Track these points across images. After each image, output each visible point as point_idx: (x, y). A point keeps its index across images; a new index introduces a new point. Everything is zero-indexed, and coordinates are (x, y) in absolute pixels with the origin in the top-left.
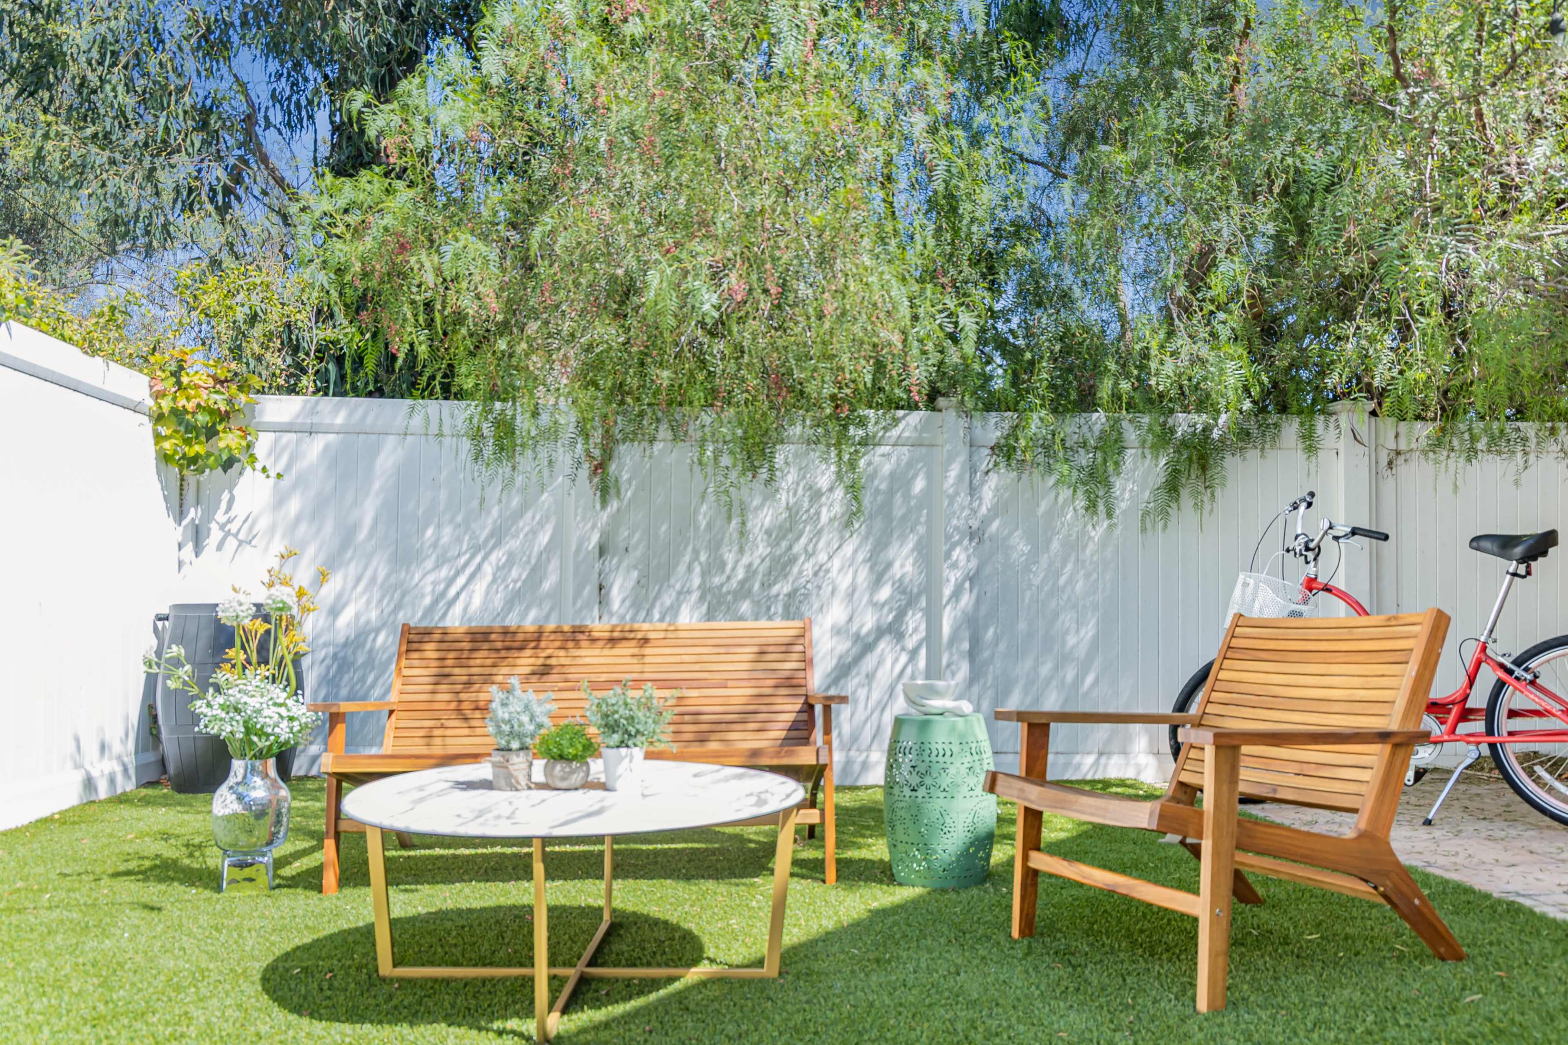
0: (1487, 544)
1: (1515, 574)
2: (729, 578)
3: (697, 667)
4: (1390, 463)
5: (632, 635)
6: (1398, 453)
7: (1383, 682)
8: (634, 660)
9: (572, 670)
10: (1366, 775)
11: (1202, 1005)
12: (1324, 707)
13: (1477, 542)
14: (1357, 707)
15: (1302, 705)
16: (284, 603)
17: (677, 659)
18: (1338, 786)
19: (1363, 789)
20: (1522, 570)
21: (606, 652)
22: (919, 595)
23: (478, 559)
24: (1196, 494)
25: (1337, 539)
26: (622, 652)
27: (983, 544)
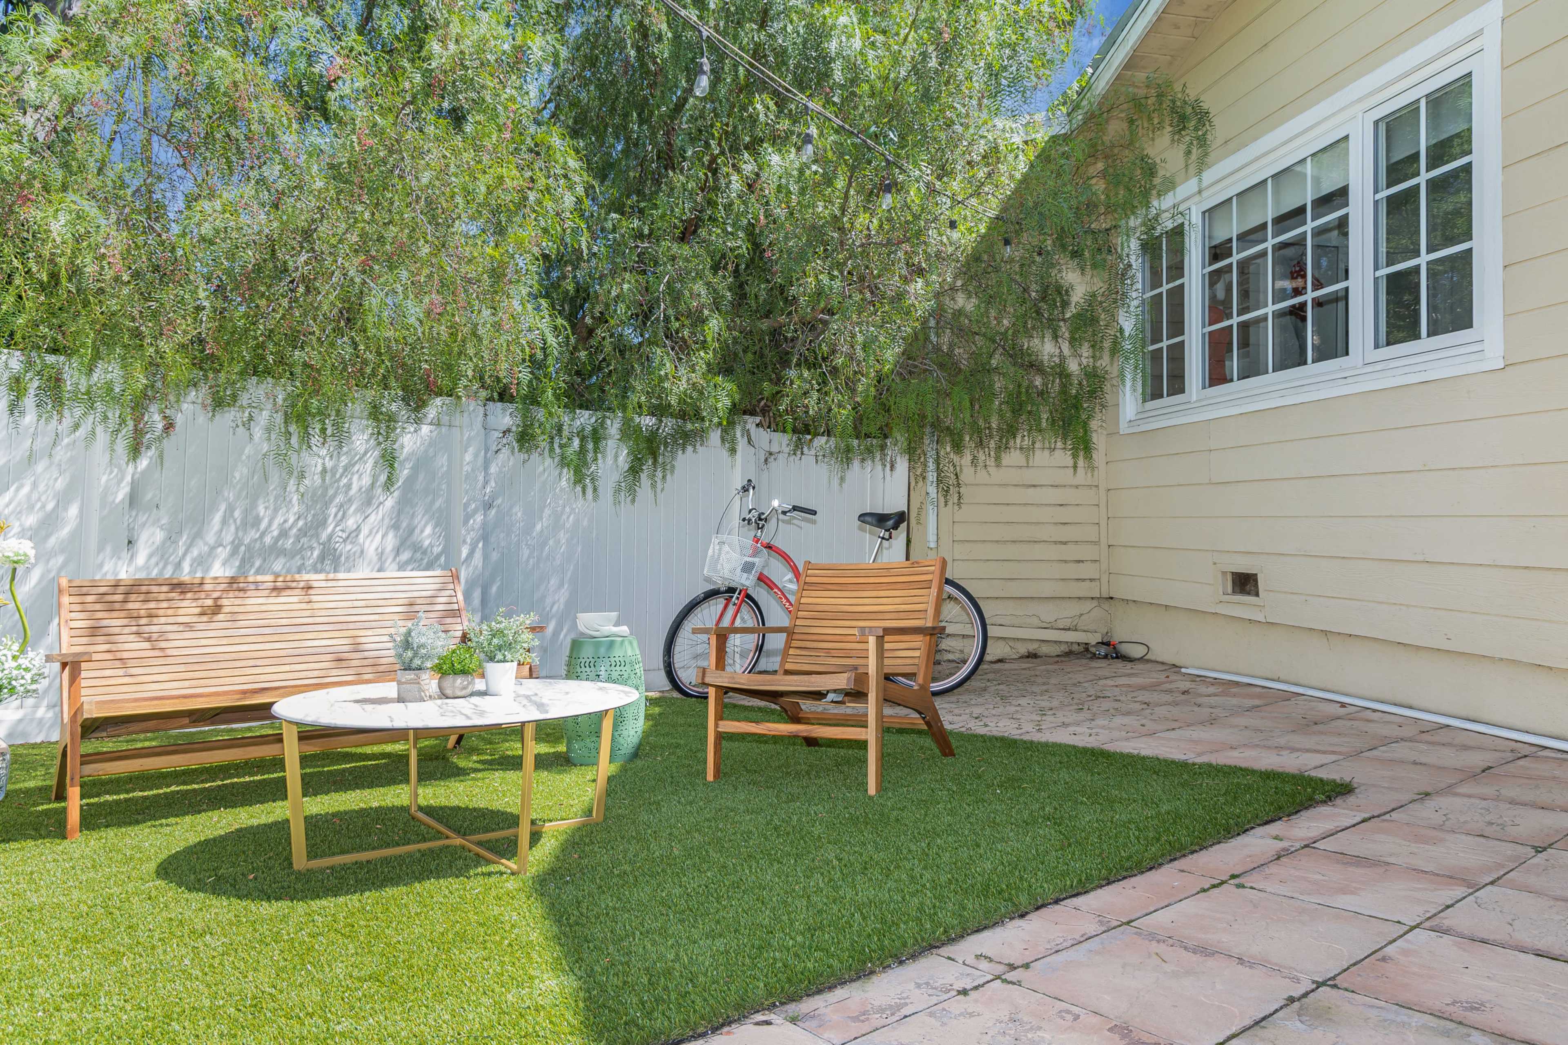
0: (869, 519)
1: (883, 538)
3: (368, 611)
4: (766, 460)
5: (294, 585)
6: (771, 454)
7: (916, 599)
8: (304, 606)
9: (241, 617)
10: (917, 653)
11: (872, 790)
12: (880, 616)
13: (863, 517)
14: (902, 615)
15: (864, 616)
16: (26, 555)
17: (349, 604)
18: (899, 661)
19: (916, 661)
20: (887, 535)
21: (271, 600)
24: (652, 477)
25: (784, 513)
26: (290, 600)
27: (493, 512)
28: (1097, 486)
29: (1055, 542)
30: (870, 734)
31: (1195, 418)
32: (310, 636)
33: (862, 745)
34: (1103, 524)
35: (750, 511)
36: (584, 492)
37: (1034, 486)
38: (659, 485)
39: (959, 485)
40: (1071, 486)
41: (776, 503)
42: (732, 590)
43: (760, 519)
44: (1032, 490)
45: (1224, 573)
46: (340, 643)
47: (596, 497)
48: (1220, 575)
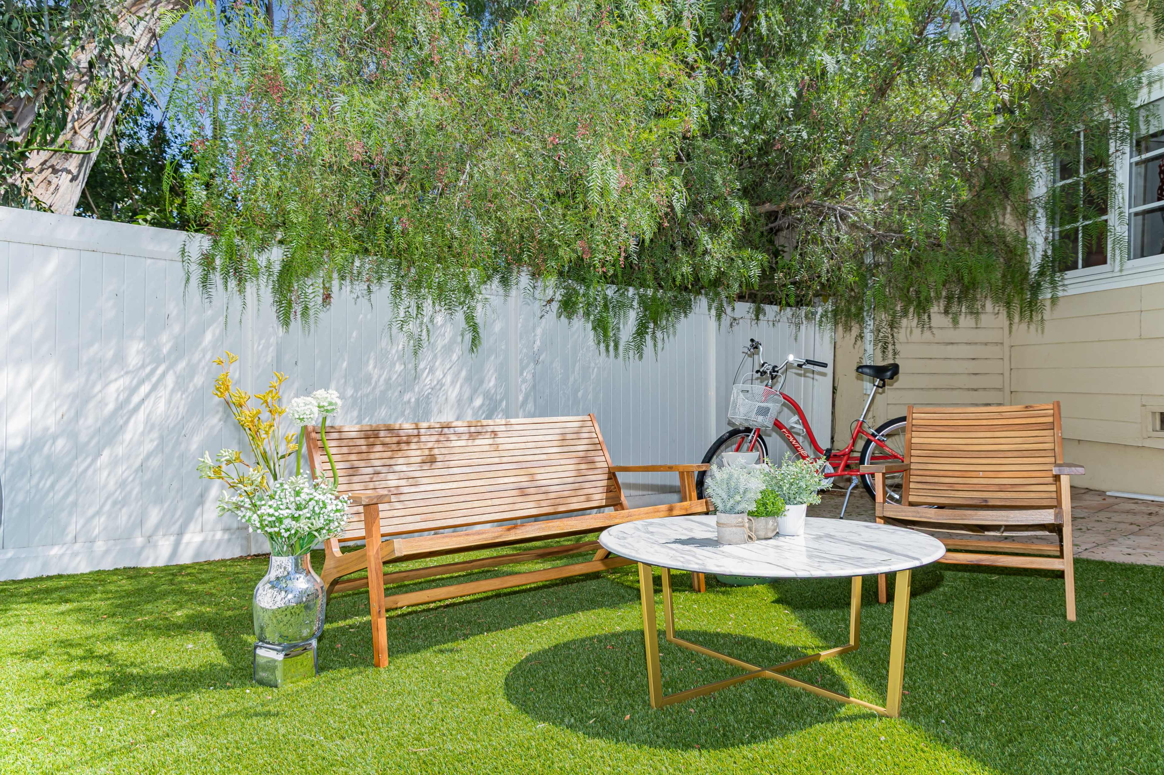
2: (374, 388)
4: (731, 325)
6: (735, 319)
9: (452, 458)
12: (1001, 454)
13: (861, 370)
14: (1026, 453)
17: (524, 445)
20: (881, 384)
21: (471, 443)
22: (501, 401)
23: (159, 371)
24: (654, 338)
25: (800, 366)
26: (484, 442)
27: (539, 366)
28: (1002, 343)
29: (968, 389)
30: (1066, 565)
31: (1123, 285)
32: (500, 474)
33: (1060, 575)
34: (1007, 374)
35: (763, 365)
36: (607, 350)
37: (952, 343)
38: (660, 344)
39: (894, 344)
40: (981, 343)
41: (791, 358)
42: (748, 430)
43: (774, 371)
44: (950, 347)
45: (1154, 413)
46: (523, 480)
47: (616, 356)
48: (1150, 416)
